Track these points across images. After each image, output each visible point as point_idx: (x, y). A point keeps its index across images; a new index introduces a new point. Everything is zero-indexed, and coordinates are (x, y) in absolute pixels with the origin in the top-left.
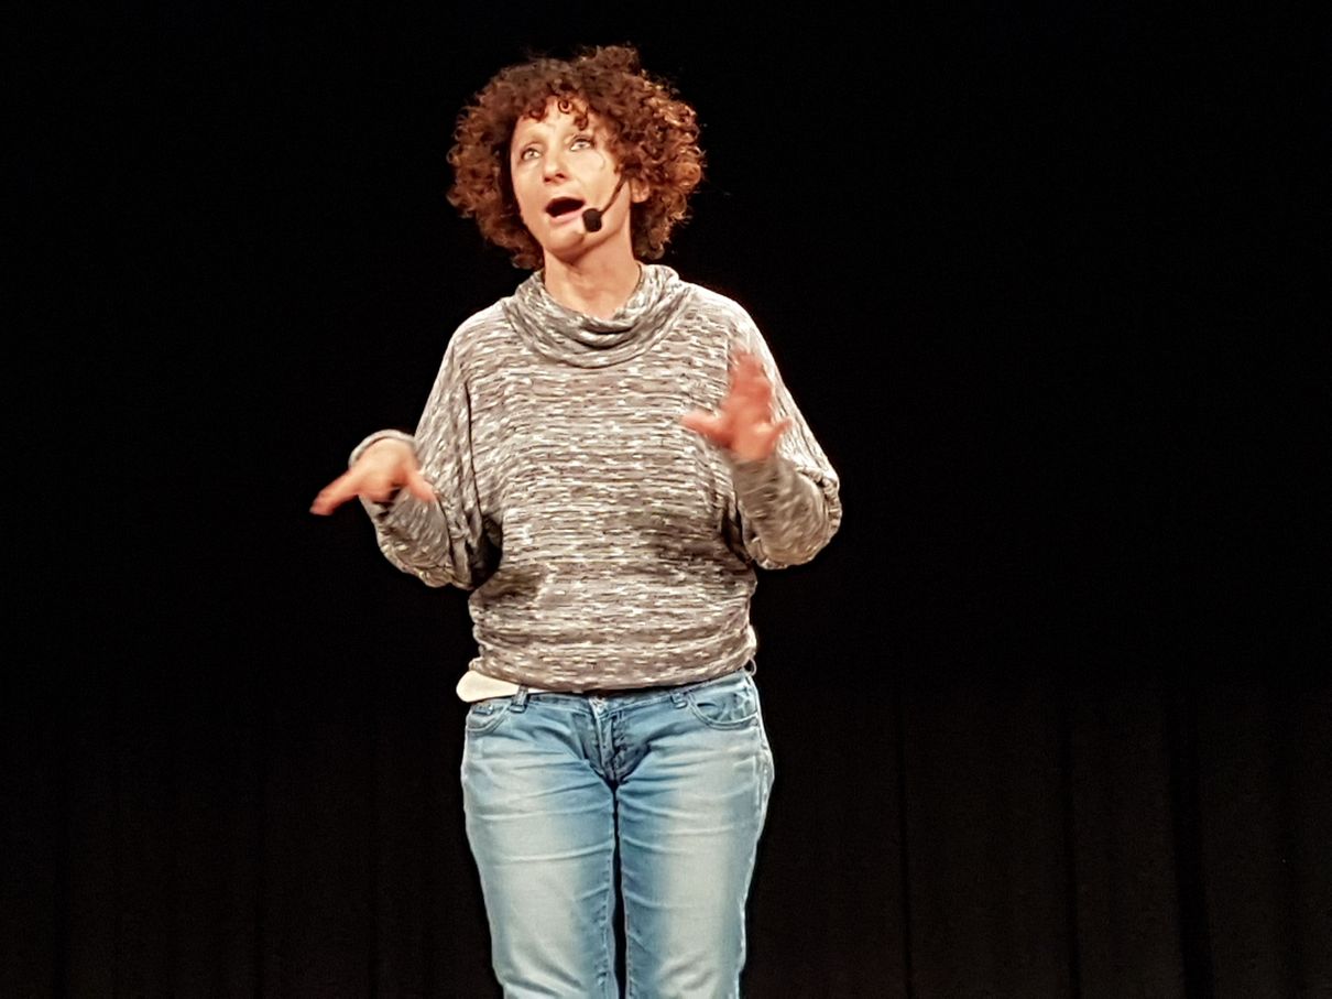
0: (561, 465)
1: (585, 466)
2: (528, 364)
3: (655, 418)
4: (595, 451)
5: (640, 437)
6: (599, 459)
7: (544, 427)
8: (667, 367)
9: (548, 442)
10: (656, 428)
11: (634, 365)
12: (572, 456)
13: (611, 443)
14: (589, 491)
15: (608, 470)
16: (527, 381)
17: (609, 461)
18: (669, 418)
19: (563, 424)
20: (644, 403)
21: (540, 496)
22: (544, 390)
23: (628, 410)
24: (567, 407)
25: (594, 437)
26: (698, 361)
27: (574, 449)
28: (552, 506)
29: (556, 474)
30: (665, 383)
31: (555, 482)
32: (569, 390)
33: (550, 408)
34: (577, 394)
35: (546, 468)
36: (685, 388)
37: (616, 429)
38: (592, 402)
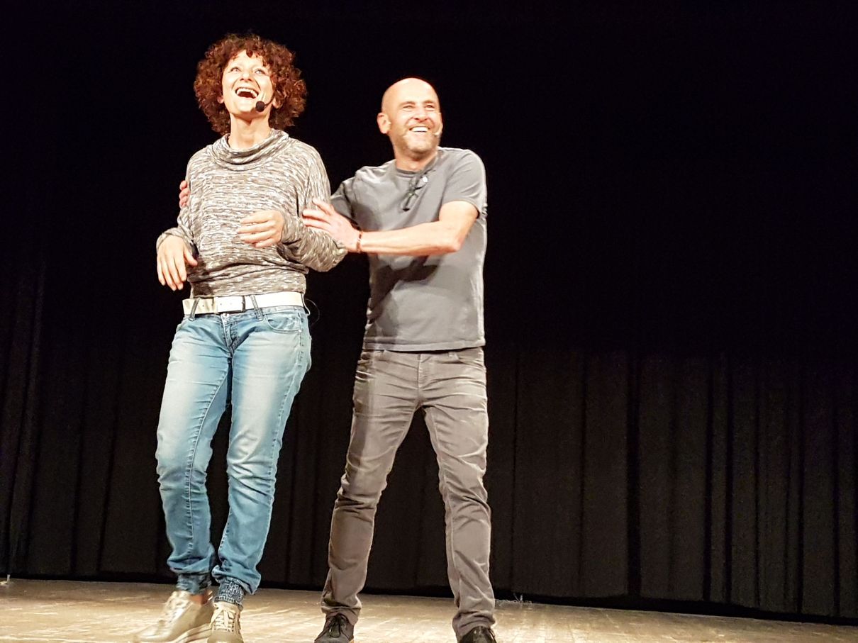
0: (218, 214)
1: (229, 215)
2: (212, 169)
3: (262, 196)
4: (233, 209)
5: (253, 204)
6: (234, 212)
7: (213, 197)
8: (271, 173)
9: (215, 204)
10: (261, 200)
11: (255, 171)
12: (224, 210)
13: (241, 205)
14: (228, 225)
15: (238, 218)
16: (210, 177)
17: (239, 213)
18: (267, 196)
19: (222, 196)
20: (257, 189)
21: (208, 227)
22: (217, 181)
23: (250, 191)
24: (224, 189)
25: (234, 202)
26: (287, 174)
27: (224, 207)
28: (213, 232)
29: (216, 217)
30: (269, 181)
31: (215, 221)
32: (227, 181)
33: (217, 189)
34: (229, 183)
35: (212, 216)
36: (278, 185)
37: (244, 200)
38: (235, 187)
